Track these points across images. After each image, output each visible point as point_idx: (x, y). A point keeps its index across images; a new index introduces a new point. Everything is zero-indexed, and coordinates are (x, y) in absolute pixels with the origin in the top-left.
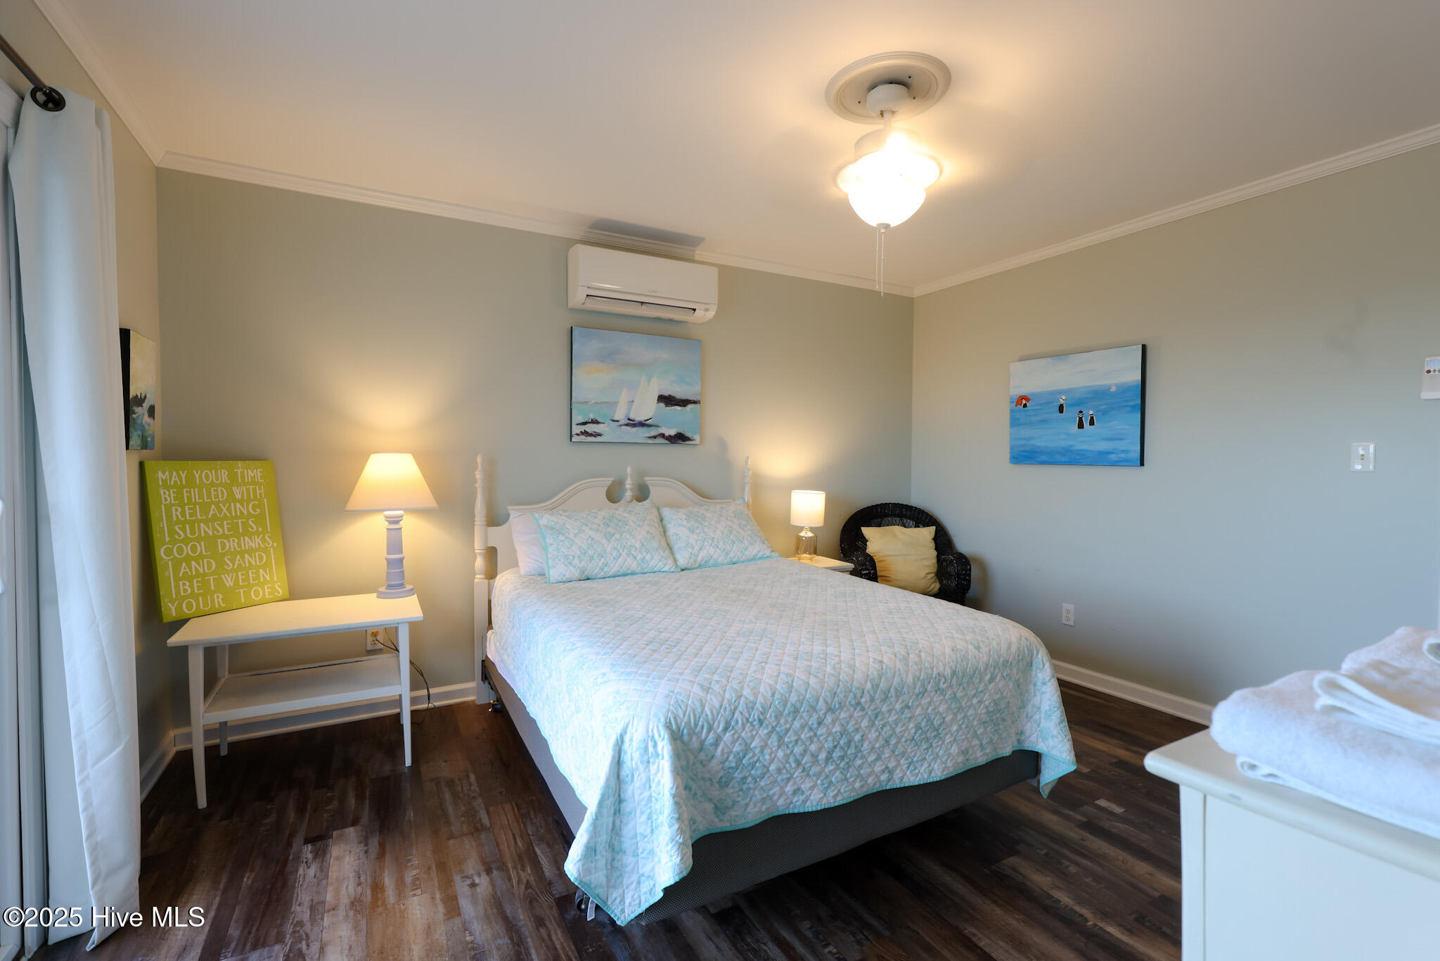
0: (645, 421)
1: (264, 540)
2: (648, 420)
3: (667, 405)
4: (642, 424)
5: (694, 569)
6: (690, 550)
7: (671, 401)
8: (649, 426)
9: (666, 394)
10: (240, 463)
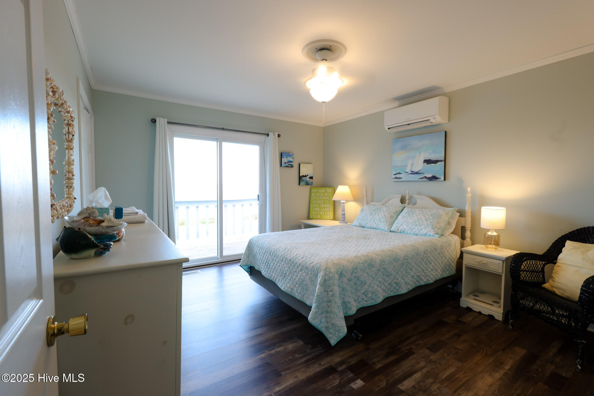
0: (418, 171)
1: (329, 205)
2: (419, 171)
3: (428, 164)
4: (417, 173)
5: (397, 232)
6: (397, 224)
7: (430, 162)
8: (420, 173)
9: (427, 159)
10: (327, 188)
